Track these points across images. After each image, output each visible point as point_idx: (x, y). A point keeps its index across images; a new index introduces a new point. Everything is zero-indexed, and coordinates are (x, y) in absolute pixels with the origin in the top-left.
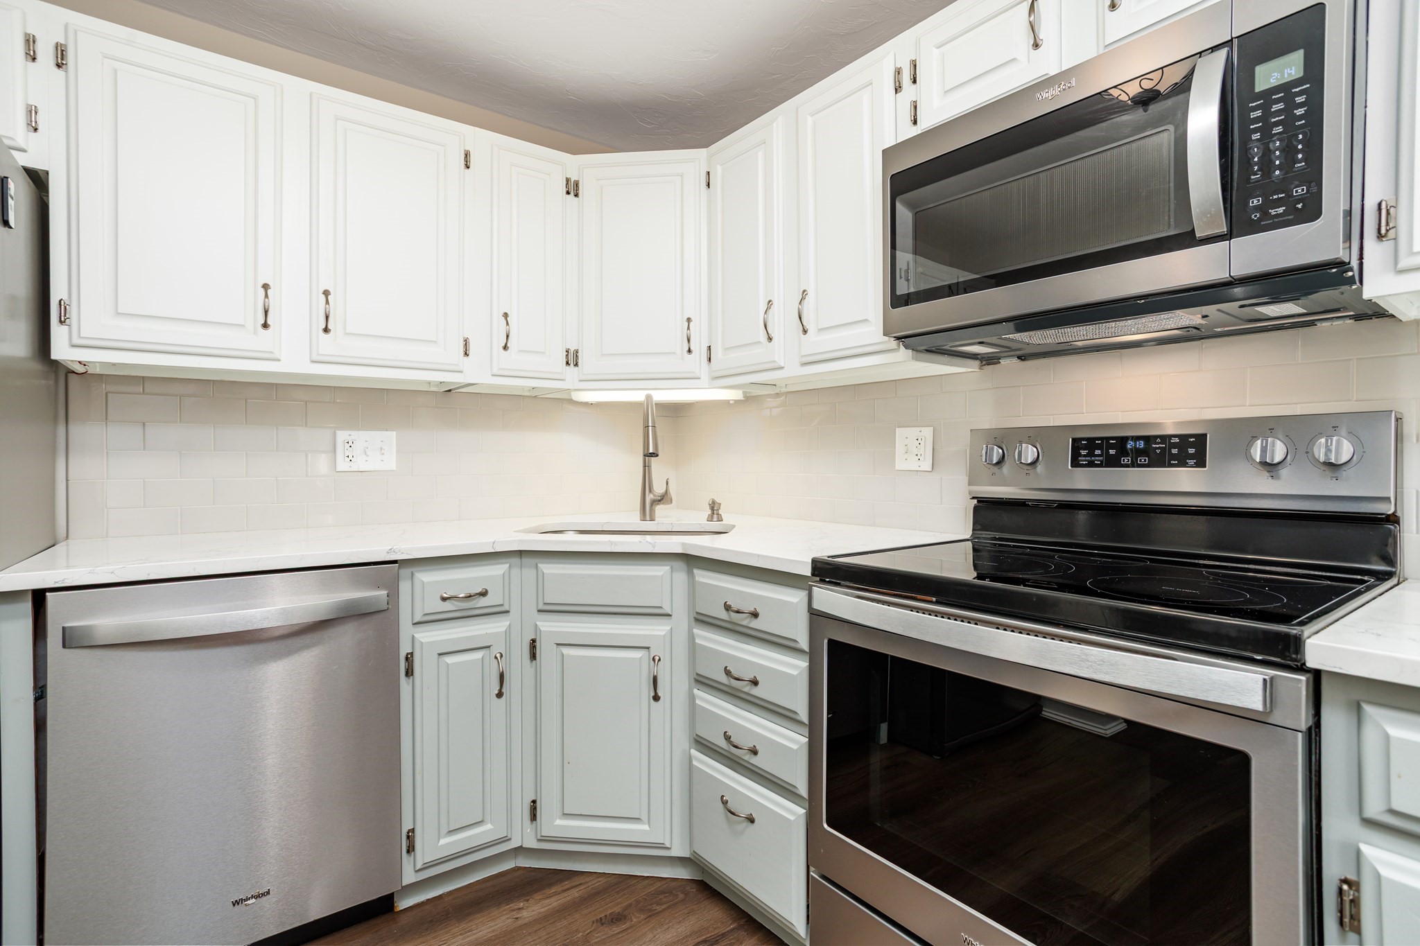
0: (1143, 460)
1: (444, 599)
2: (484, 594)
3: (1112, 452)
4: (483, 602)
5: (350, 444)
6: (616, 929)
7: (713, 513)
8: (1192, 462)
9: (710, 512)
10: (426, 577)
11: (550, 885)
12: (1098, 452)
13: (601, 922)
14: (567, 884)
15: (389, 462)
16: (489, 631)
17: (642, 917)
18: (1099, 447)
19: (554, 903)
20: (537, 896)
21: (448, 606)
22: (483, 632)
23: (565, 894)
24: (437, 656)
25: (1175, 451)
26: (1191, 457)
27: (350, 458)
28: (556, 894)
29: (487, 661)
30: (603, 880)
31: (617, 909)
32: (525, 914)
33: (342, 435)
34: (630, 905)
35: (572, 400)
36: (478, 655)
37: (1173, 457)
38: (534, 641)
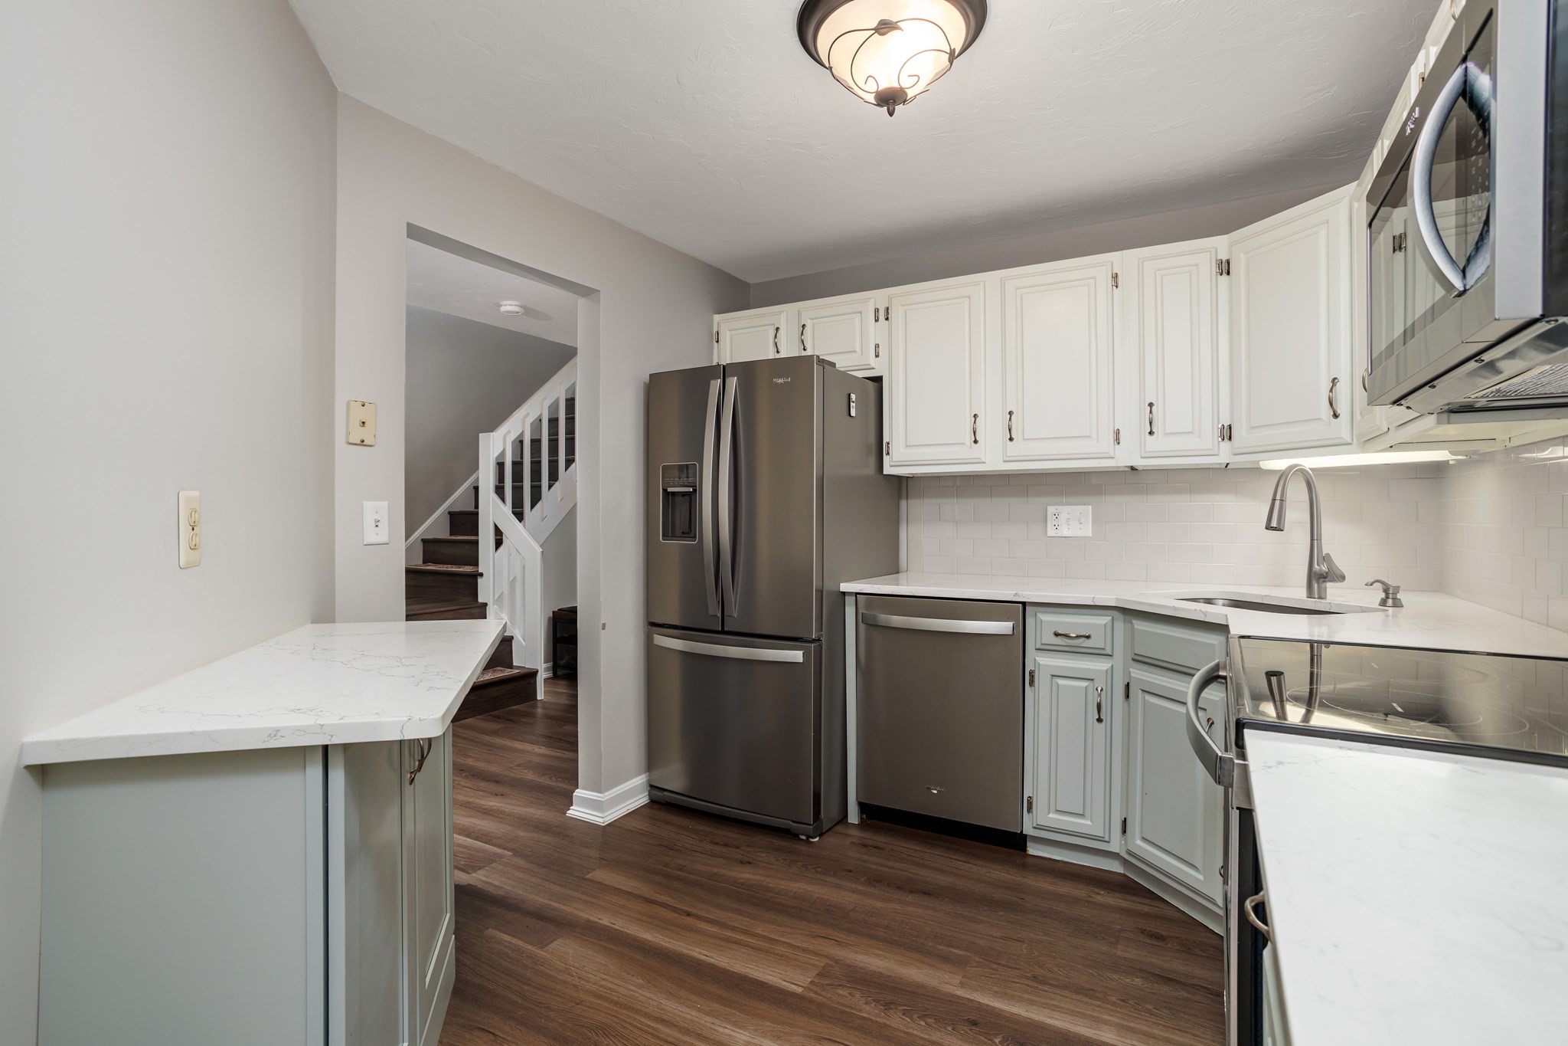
1: (1057, 634)
2: (1088, 637)
4: (1086, 643)
5: (1057, 516)
6: (1148, 941)
7: (1387, 597)
9: (1383, 595)
10: (1047, 618)
11: (1134, 895)
13: (1143, 931)
14: (1148, 901)
15: (1087, 531)
16: (1091, 667)
17: (1178, 948)
19: (1125, 904)
20: (1118, 895)
21: (1059, 641)
22: (1088, 667)
23: (1139, 905)
24: (1050, 677)
27: (1057, 526)
28: (1134, 901)
29: (1090, 691)
30: (1178, 915)
31: (1163, 933)
32: (1098, 898)
33: (1051, 510)
34: (1179, 938)
35: (1261, 468)
36: (1084, 684)
38: (1128, 683)
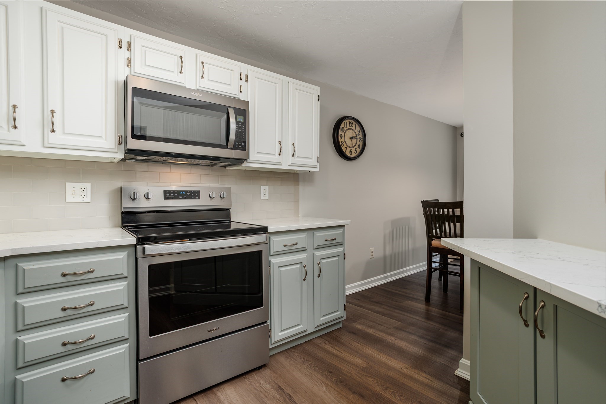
0: (185, 197)
3: (176, 195)
8: (197, 198)
12: (172, 195)
18: (172, 193)
25: (193, 195)
26: (197, 196)
37: (192, 196)
